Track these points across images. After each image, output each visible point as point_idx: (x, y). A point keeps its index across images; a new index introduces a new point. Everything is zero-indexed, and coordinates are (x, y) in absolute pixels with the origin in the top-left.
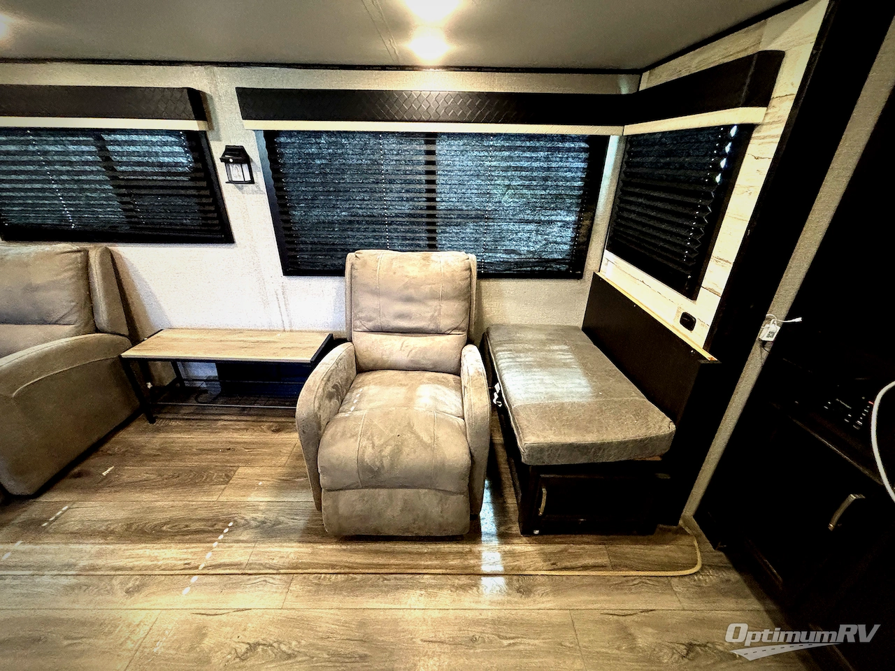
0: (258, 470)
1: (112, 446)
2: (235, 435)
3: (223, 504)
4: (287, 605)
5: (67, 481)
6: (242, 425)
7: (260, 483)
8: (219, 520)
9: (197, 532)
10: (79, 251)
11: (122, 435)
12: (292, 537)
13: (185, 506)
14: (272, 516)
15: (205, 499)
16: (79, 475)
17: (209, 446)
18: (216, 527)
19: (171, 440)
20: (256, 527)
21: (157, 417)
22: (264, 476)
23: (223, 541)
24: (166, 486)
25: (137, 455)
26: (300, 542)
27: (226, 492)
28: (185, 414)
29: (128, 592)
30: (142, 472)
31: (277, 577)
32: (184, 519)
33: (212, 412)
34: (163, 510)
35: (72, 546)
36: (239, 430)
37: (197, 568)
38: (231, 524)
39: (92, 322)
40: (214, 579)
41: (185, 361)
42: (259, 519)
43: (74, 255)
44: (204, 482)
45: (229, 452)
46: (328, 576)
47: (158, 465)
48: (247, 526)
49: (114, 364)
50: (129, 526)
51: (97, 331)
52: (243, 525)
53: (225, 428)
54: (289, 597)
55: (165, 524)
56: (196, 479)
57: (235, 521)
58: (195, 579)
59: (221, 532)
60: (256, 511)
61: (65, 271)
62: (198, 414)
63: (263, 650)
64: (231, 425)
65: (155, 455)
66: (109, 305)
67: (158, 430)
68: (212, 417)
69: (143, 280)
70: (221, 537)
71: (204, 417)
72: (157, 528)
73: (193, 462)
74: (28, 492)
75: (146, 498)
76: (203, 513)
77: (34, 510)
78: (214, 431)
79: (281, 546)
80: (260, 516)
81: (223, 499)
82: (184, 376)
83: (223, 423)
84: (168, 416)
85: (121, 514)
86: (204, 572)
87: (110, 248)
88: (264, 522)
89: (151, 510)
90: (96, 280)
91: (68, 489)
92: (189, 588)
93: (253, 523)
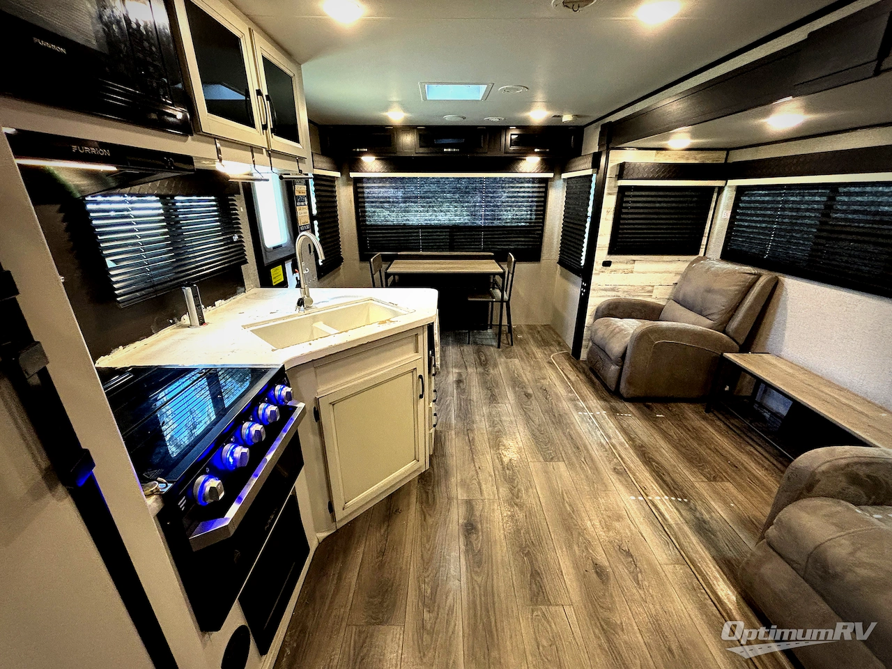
0: (741, 497)
1: (674, 407)
2: (753, 465)
3: (693, 486)
4: (665, 567)
5: (641, 405)
6: (767, 464)
7: (732, 505)
8: (681, 490)
9: (664, 481)
10: (755, 274)
11: (684, 406)
12: (712, 549)
13: (675, 466)
14: (714, 525)
15: (687, 473)
16: (648, 407)
17: (724, 453)
18: (676, 491)
19: (705, 429)
20: (697, 518)
21: (713, 412)
22: (742, 505)
23: (671, 501)
24: (676, 447)
25: (679, 420)
26: (713, 557)
27: (703, 484)
28: (732, 424)
29: (615, 469)
30: (673, 431)
31: (677, 552)
32: (665, 469)
33: (753, 437)
34: (662, 455)
35: (616, 431)
36: (759, 463)
37: (647, 495)
38: (686, 500)
39: (725, 325)
40: (647, 508)
41: (769, 386)
42: (704, 517)
43: (749, 276)
44: (697, 466)
45: (735, 469)
46: (707, 596)
47: (683, 434)
48: (693, 510)
49: (715, 358)
50: (642, 446)
51: (724, 332)
52: (691, 508)
53: (750, 454)
54: (671, 567)
55: (657, 463)
56: (695, 461)
57: (689, 501)
58: (641, 498)
59: (676, 497)
60: (709, 512)
61: (734, 285)
62: (741, 431)
63: (631, 562)
64: (756, 455)
65: (688, 429)
66: (745, 317)
67: (704, 418)
68: (750, 441)
69: (786, 309)
70: (673, 498)
71: (742, 435)
72: (651, 460)
73: (703, 451)
74: (625, 395)
75: (662, 444)
76: (679, 480)
77: (620, 405)
78: (740, 449)
79: (698, 544)
80: (707, 516)
81: (697, 485)
82: (758, 399)
83: (752, 450)
84: (720, 416)
85: (645, 439)
86: (648, 501)
87: (780, 277)
88: (704, 522)
89: (657, 450)
90: (749, 298)
91: (639, 409)
92: (634, 498)
93: (698, 515)
